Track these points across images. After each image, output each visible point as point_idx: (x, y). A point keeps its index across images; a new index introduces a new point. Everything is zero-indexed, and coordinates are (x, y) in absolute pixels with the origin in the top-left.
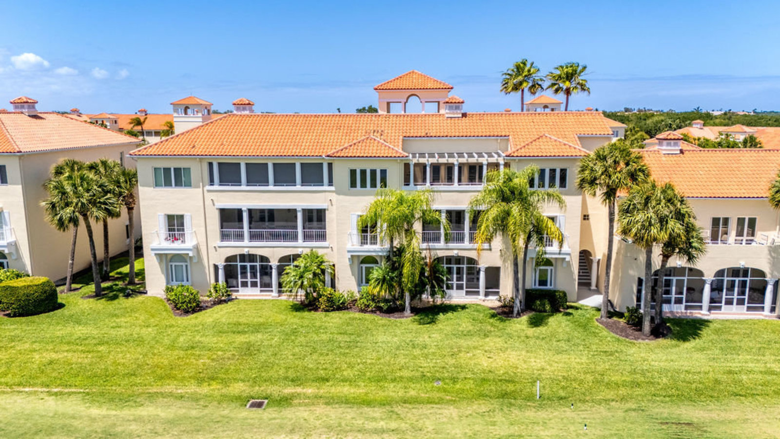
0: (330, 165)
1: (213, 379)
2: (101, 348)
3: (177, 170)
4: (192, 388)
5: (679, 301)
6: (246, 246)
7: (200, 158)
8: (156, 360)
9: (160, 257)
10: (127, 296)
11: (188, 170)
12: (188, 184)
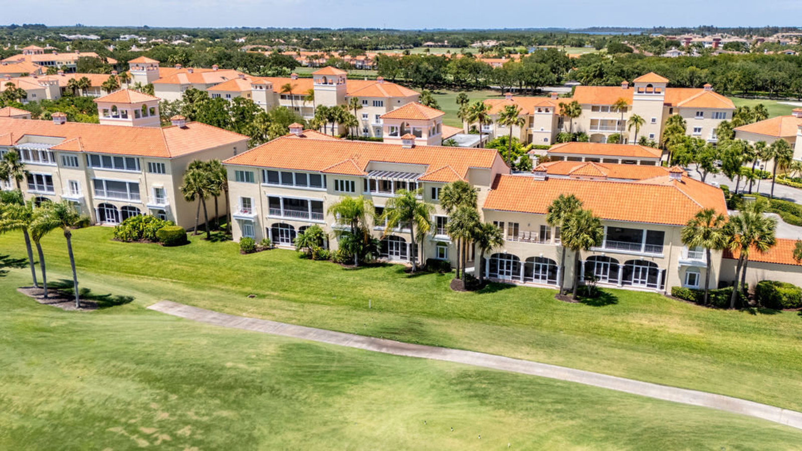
0: (325, 176)
1: (239, 284)
2: (199, 266)
3: (247, 173)
4: (229, 287)
5: (508, 274)
6: (282, 218)
7: (258, 167)
8: (220, 274)
9: (239, 221)
10: (223, 240)
11: (252, 173)
12: (252, 181)
